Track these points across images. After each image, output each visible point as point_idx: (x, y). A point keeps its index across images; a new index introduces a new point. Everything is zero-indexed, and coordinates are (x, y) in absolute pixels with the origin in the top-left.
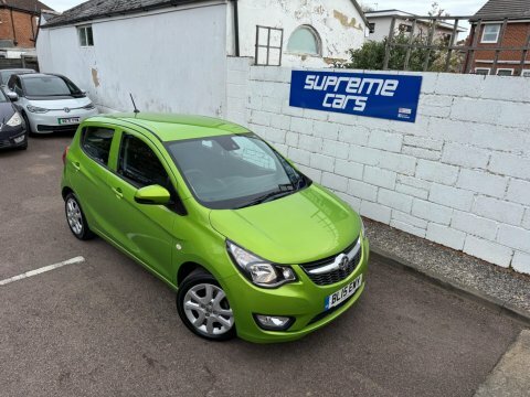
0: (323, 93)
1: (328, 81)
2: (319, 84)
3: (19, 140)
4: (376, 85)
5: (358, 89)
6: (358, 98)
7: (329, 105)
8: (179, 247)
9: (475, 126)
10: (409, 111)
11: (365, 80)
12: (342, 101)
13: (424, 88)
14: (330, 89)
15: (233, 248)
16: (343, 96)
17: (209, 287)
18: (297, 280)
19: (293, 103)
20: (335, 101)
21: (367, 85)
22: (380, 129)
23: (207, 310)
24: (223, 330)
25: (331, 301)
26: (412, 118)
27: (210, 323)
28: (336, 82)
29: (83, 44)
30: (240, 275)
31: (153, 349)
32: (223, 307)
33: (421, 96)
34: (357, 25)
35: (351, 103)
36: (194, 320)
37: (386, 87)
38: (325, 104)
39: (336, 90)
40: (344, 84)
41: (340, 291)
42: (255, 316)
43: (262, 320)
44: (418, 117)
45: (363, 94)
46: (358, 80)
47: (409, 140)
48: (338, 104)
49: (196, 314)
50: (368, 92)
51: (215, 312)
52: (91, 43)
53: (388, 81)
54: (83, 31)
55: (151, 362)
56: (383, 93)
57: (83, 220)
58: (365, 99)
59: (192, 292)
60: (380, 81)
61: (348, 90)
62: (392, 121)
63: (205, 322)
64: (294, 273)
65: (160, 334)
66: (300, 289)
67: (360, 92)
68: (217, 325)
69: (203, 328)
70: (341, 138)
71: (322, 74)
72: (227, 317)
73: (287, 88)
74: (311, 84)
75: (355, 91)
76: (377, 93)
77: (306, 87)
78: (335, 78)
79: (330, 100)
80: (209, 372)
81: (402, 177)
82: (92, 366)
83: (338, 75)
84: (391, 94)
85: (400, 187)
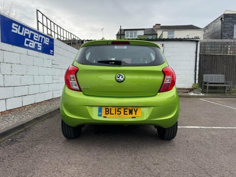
1: (25, 31)
5: (38, 39)
6: (39, 44)
7: (27, 45)
10: (52, 51)
11: (40, 36)
13: (54, 43)
16: (33, 42)
20: (30, 43)
22: (46, 58)
28: (29, 33)
33: (54, 46)
37: (46, 41)
39: (29, 37)
44: (54, 53)
48: (31, 45)
50: (41, 42)
60: (45, 38)
70: (35, 64)
74: (16, 29)
76: (44, 43)
77: (13, 31)
78: (28, 30)
84: (48, 44)
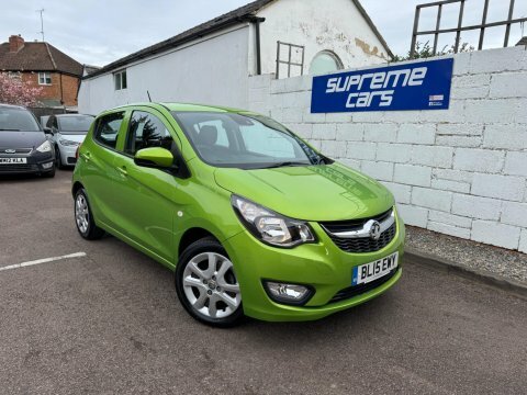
0: (346, 94)
1: (350, 82)
2: (341, 86)
3: (47, 166)
4: (402, 76)
5: (383, 83)
6: (383, 93)
7: (353, 105)
8: (180, 214)
9: (519, 103)
10: (441, 97)
11: (391, 73)
12: (367, 99)
13: (456, 70)
14: (354, 88)
15: (239, 203)
16: (367, 94)
17: (212, 257)
18: (317, 240)
19: (315, 109)
20: (360, 100)
21: (393, 77)
22: (410, 122)
23: (210, 285)
24: (228, 311)
25: (360, 274)
26: (445, 105)
27: (213, 303)
28: (359, 80)
29: (118, 87)
30: (247, 232)
31: (143, 333)
32: (229, 282)
33: (453, 79)
34: (379, 54)
35: (377, 99)
36: (193, 300)
37: (414, 76)
38: (348, 105)
39: (359, 88)
40: (367, 82)
41: (371, 265)
42: (265, 282)
43: (274, 290)
44: (451, 103)
45: (389, 87)
46: (383, 74)
47: (443, 129)
48: (362, 102)
49: (196, 291)
50: (394, 85)
51: (219, 288)
52: (125, 86)
53: (415, 70)
54: (118, 76)
55: (138, 345)
56: (411, 83)
57: (90, 217)
58: (392, 92)
59: (193, 264)
60: (407, 72)
61: (372, 86)
62: (423, 111)
63: (206, 303)
64: (312, 232)
65: (155, 320)
66: (321, 251)
67: (385, 86)
68: (221, 305)
69: (205, 311)
70: (366, 137)
71: (343, 76)
72: (233, 294)
73: (309, 95)
74: (333, 87)
75: (380, 86)
76: (404, 84)
77: (328, 91)
78: (358, 77)
79: (354, 100)
80: (207, 357)
81: (438, 171)
82: (68, 346)
83: (361, 73)
84: (420, 83)
85: (437, 183)
